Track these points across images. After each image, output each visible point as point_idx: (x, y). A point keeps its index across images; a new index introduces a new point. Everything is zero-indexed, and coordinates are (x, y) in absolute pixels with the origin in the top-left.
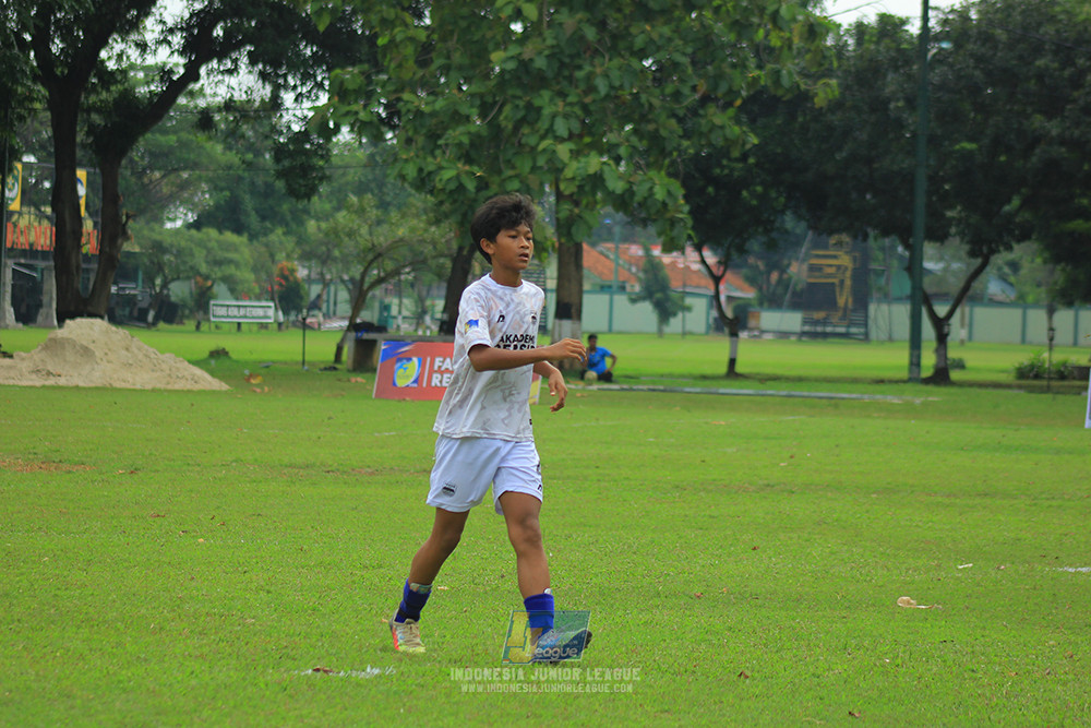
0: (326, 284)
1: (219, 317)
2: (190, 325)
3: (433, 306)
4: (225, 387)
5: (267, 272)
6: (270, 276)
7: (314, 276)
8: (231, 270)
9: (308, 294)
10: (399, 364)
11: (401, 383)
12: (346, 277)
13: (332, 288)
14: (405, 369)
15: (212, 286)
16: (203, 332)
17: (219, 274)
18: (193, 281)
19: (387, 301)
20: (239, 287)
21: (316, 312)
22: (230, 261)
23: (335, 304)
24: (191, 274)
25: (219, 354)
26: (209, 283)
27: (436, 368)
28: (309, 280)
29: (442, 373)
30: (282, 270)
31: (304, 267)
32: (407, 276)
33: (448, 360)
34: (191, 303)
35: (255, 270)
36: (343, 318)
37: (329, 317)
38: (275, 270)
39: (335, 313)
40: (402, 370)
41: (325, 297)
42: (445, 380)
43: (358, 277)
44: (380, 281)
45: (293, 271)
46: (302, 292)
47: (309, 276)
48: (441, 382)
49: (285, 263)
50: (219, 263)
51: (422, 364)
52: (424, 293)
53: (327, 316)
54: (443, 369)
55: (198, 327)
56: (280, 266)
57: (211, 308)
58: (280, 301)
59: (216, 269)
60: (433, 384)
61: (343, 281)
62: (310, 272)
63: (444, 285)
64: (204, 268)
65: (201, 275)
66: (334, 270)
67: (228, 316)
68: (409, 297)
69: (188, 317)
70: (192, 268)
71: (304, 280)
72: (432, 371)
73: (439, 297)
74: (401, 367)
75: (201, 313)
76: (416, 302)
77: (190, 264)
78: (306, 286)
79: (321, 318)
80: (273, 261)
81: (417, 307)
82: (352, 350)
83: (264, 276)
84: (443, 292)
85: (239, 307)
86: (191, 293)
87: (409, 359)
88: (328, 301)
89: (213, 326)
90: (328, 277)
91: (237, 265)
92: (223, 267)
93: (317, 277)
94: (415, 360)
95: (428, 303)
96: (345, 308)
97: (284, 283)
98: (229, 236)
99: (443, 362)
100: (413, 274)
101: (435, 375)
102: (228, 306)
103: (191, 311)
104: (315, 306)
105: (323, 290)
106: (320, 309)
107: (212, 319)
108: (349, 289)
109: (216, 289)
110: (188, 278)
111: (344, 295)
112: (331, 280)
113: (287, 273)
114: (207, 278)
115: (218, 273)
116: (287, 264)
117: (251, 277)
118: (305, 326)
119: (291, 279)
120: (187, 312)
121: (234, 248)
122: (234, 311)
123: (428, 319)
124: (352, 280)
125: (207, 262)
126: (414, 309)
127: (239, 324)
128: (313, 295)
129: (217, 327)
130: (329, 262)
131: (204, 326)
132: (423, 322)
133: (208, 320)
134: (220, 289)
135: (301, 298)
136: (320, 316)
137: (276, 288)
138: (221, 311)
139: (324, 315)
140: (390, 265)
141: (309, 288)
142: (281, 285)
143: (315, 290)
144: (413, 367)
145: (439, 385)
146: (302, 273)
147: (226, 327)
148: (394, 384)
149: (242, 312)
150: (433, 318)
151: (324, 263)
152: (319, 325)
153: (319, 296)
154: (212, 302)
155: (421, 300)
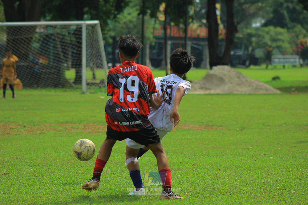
1: (276, 63)
2: (264, 66)
4: (279, 92)
5: (295, 43)
6: (296, 45)
8: (279, 43)
16: (269, 69)
20: (284, 51)
22: (280, 40)
24: (264, 46)
25: (275, 78)
26: (271, 49)
30: (301, 43)
34: (264, 58)
35: (290, 43)
38: (299, 43)
45: (306, 42)
50: (275, 41)
55: (267, 67)
56: (301, 41)
57: (272, 59)
58: (301, 55)
59: (274, 43)
64: (269, 43)
65: (268, 46)
67: (279, 63)
69: (263, 63)
70: (264, 43)
75: (268, 62)
77: (263, 41)
80: (298, 38)
83: (294, 45)
85: (284, 58)
86: (264, 54)
89: (273, 67)
91: (283, 41)
92: (277, 42)
98: (279, 29)
102: (279, 58)
103: (264, 61)
107: (273, 64)
109: (274, 52)
110: (262, 47)
113: (303, 43)
114: (270, 47)
115: (274, 45)
116: (303, 40)
117: (289, 46)
119: (305, 46)
120: (262, 61)
121: (281, 34)
125: (270, 41)
127: (284, 66)
129: (275, 67)
131: (270, 67)
133: (271, 64)
137: (299, 50)
138: (276, 60)
142: (301, 49)
149: (285, 60)
154: (273, 57)
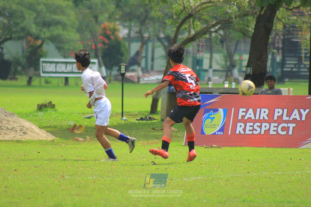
0: (144, 42)
1: (48, 72)
2: (23, 80)
3: (241, 60)
4: (51, 137)
5: (91, 32)
6: (94, 35)
7: (133, 34)
8: (57, 31)
9: (128, 51)
10: (206, 115)
11: (208, 131)
12: (162, 35)
13: (150, 45)
14: (212, 119)
15: (42, 44)
16: (35, 87)
17: (48, 35)
18: (24, 40)
19: (199, 56)
20: (66, 46)
21: (135, 67)
22: (58, 23)
23: (153, 59)
24: (22, 34)
25: (46, 106)
26: (39, 42)
27: (240, 118)
28: (129, 38)
29: (245, 122)
30: (105, 29)
31: (124, 27)
32: (217, 33)
33: (251, 111)
34: (23, 61)
35: (79, 30)
36: (159, 72)
37: (148, 72)
38: (99, 30)
39: (152, 68)
40: (209, 120)
41: (143, 54)
42: (248, 128)
43: (172, 35)
44: (191, 39)
45: (115, 30)
46: (123, 49)
47: (129, 34)
48: (244, 130)
49: (107, 24)
50: (47, 24)
51: (227, 114)
52: (233, 48)
53: (145, 70)
54: (246, 118)
55: (29, 82)
56: (102, 26)
57: (41, 63)
58: (103, 57)
59: (45, 30)
60: (237, 132)
61: (159, 39)
62: (130, 30)
63: (249, 40)
64: (34, 29)
65: (31, 35)
66: (151, 29)
67: (56, 72)
68: (219, 52)
69: (20, 74)
70: (23, 29)
71: (124, 39)
72: (236, 121)
73: (245, 52)
74: (208, 117)
75: (32, 69)
76: (225, 57)
77: (21, 25)
78: (127, 44)
79: (140, 73)
80: (97, 21)
81: (226, 61)
82: (166, 101)
83: (88, 35)
84: (248, 48)
85: (66, 63)
86: (23, 51)
87: (216, 110)
88: (146, 57)
89: (43, 81)
90: (146, 35)
91: (64, 26)
92: (51, 28)
93: (136, 35)
94: (221, 111)
95: (236, 57)
96: (161, 63)
97: (106, 41)
99: (246, 112)
100: (221, 32)
101: (239, 124)
102: (56, 63)
103: (24, 68)
104: (135, 61)
105: (142, 47)
106: (139, 64)
107: (42, 75)
108: (164, 45)
109: (45, 48)
110: (20, 38)
111: (160, 52)
112: (149, 38)
113: (109, 32)
114: (37, 38)
115: (46, 33)
116: (109, 25)
117: (77, 36)
118: (123, 79)
119: (112, 37)
120: (19, 68)
122: (62, 68)
123: (236, 72)
124: (167, 38)
125: (37, 24)
126: (223, 62)
127: (67, 79)
128: (133, 52)
129: (47, 82)
130: (147, 21)
131: (35, 82)
132: (232, 74)
133: (39, 75)
134: (49, 47)
135: (122, 55)
136: (139, 69)
137: (100, 46)
138: (51, 68)
139: (143, 70)
140: (199, 26)
141: (129, 46)
142: (104, 43)
143: (135, 47)
144: (219, 117)
145: (242, 132)
146: (123, 32)
147: (55, 82)
148: (203, 133)
150: (240, 71)
151: (143, 23)
152: (139, 78)
153: (138, 53)
154: (42, 60)
155: (229, 56)
